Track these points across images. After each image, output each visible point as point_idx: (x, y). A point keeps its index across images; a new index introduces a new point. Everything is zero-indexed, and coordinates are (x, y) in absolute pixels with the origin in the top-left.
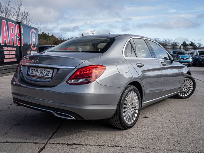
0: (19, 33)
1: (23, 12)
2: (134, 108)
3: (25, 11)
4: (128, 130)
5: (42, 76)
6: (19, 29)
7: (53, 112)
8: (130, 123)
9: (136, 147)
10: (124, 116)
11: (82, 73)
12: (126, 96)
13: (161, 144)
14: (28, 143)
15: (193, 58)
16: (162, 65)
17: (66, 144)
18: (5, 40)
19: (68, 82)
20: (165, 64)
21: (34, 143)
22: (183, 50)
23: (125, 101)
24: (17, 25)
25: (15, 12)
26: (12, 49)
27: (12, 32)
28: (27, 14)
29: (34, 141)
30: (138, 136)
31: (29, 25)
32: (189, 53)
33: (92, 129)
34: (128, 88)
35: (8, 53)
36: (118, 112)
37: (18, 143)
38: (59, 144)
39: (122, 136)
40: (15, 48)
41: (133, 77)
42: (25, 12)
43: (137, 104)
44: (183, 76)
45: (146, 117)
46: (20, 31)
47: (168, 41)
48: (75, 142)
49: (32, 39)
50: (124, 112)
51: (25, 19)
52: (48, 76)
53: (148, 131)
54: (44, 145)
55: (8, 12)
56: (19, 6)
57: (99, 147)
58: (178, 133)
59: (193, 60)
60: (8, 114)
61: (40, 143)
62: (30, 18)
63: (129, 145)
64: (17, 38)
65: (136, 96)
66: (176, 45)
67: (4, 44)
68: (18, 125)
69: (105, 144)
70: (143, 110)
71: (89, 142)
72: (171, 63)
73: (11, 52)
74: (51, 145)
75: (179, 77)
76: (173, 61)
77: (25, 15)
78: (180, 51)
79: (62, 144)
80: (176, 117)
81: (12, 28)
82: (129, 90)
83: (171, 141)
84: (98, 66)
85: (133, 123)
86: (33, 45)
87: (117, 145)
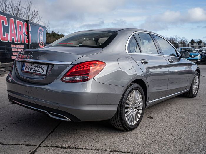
0: (27, 31)
1: (33, 11)
2: (137, 108)
3: (34, 10)
4: (130, 132)
5: (37, 72)
6: (27, 27)
7: (47, 112)
8: (133, 124)
9: (138, 152)
10: (127, 117)
11: (79, 69)
12: (128, 95)
13: (166, 149)
14: (20, 145)
15: (201, 56)
16: (169, 62)
17: (60, 147)
18: (12, 37)
19: (63, 79)
20: (173, 61)
21: (26, 145)
22: (191, 48)
23: (127, 100)
24: (25, 23)
25: (26, 12)
26: (19, 46)
27: (20, 30)
28: (37, 13)
29: (27, 143)
30: (141, 140)
31: (39, 24)
32: (197, 51)
33: (91, 130)
34: (131, 86)
35: (16, 50)
36: (119, 112)
37: (9, 144)
38: (53, 147)
39: (123, 138)
40: (23, 46)
41: (137, 75)
42: (34, 12)
43: (141, 104)
44: (192, 74)
45: (151, 117)
46: (28, 29)
47: (175, 38)
48: (71, 145)
49: (40, 37)
50: (126, 112)
51: (35, 18)
52: (42, 72)
53: (152, 134)
54: (36, 147)
55: (19, 12)
56: (29, 6)
57: (96, 151)
58: (186, 137)
59: (201, 57)
60: (6, 111)
61: (32, 145)
62: (40, 17)
63: (130, 150)
64: (25, 36)
65: (140, 95)
66: (184, 43)
67: (12, 42)
68: (14, 123)
69: (103, 148)
70: (148, 110)
71: (86, 145)
72: (179, 59)
73: (19, 49)
74: (44, 148)
75: (188, 75)
76: (181, 57)
77: (35, 14)
78: (188, 49)
79: (56, 147)
80: (184, 118)
81: (20, 26)
82: (131, 88)
83: (179, 146)
84: (97, 63)
85: (136, 124)
86: (41, 42)
87: (116, 149)
